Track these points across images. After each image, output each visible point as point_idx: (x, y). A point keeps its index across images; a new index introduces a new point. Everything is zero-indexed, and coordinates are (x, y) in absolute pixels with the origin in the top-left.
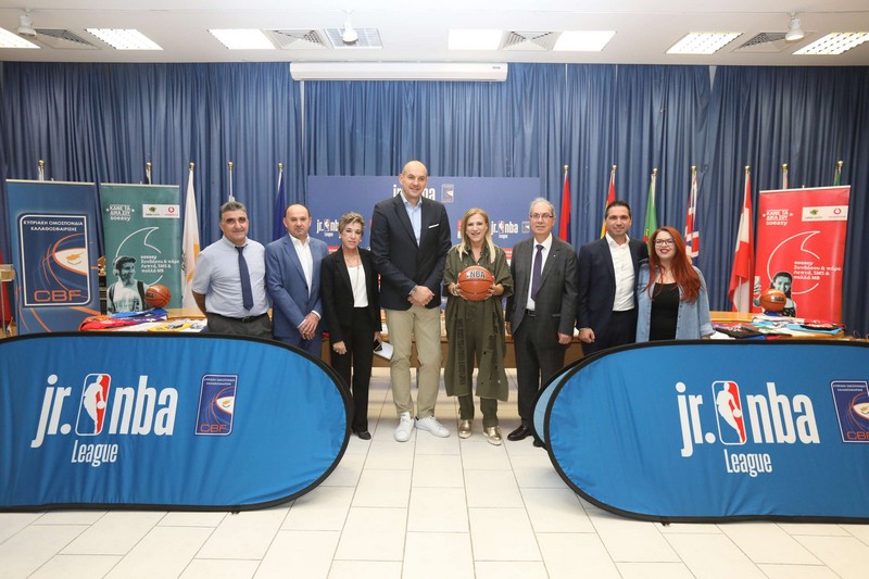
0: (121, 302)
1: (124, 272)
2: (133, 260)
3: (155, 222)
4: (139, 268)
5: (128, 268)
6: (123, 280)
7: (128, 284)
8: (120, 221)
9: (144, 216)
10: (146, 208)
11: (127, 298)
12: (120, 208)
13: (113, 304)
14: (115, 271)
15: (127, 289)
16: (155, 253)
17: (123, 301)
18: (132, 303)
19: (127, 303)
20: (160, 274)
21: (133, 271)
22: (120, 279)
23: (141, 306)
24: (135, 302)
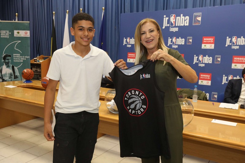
0: (5, 74)
1: (7, 61)
2: (10, 56)
3: (19, 38)
4: (12, 60)
5: (8, 59)
6: (6, 65)
7: (8, 67)
8: (5, 38)
9: (15, 36)
10: (15, 32)
11: (8, 73)
12: (4, 32)
13: (2, 75)
14: (3, 60)
15: (7, 69)
16: (19, 53)
17: (6, 74)
18: (9, 75)
19: (8, 75)
20: (22, 62)
21: (10, 61)
22: (4, 64)
23: (13, 77)
24: (11, 75)
